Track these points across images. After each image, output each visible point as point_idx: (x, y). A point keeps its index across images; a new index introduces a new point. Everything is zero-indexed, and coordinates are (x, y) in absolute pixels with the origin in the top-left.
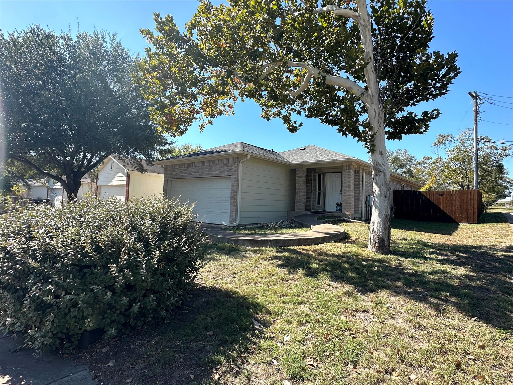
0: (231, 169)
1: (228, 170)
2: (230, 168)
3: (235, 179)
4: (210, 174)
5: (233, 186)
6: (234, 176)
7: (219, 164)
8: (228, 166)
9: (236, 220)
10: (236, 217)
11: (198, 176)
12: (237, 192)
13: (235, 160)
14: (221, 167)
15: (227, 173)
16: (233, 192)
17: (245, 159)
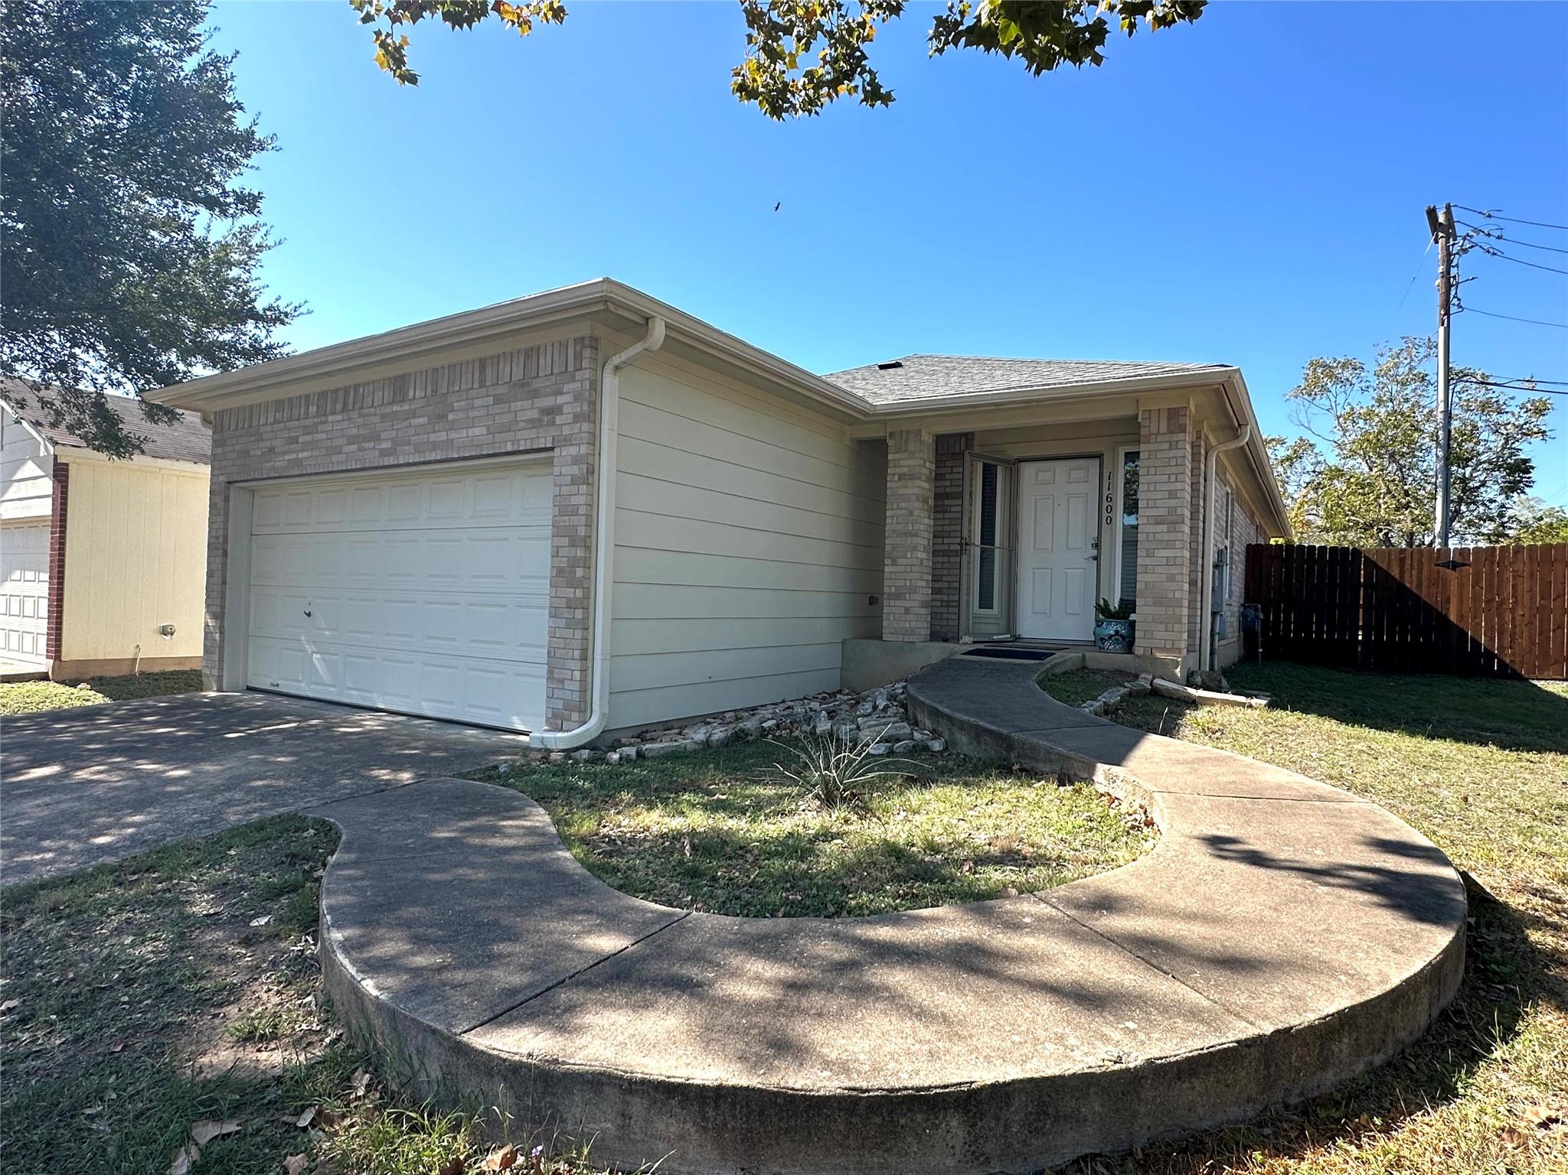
0: (556, 410)
1: (535, 414)
2: (547, 402)
3: (575, 470)
4: (435, 446)
5: (564, 509)
6: (573, 450)
7: (482, 385)
8: (535, 394)
9: (583, 709)
10: (585, 689)
11: (372, 458)
12: (587, 543)
13: (578, 357)
14: (498, 400)
15: (533, 434)
16: (565, 541)
17: (639, 347)
